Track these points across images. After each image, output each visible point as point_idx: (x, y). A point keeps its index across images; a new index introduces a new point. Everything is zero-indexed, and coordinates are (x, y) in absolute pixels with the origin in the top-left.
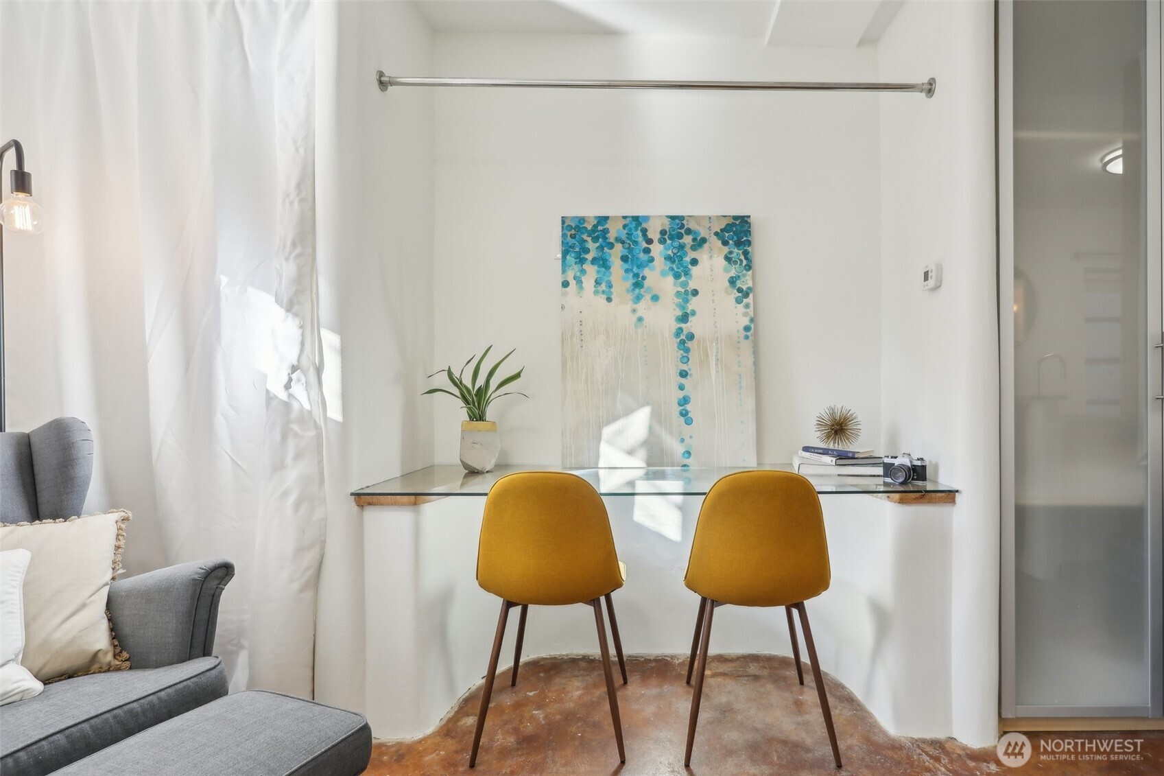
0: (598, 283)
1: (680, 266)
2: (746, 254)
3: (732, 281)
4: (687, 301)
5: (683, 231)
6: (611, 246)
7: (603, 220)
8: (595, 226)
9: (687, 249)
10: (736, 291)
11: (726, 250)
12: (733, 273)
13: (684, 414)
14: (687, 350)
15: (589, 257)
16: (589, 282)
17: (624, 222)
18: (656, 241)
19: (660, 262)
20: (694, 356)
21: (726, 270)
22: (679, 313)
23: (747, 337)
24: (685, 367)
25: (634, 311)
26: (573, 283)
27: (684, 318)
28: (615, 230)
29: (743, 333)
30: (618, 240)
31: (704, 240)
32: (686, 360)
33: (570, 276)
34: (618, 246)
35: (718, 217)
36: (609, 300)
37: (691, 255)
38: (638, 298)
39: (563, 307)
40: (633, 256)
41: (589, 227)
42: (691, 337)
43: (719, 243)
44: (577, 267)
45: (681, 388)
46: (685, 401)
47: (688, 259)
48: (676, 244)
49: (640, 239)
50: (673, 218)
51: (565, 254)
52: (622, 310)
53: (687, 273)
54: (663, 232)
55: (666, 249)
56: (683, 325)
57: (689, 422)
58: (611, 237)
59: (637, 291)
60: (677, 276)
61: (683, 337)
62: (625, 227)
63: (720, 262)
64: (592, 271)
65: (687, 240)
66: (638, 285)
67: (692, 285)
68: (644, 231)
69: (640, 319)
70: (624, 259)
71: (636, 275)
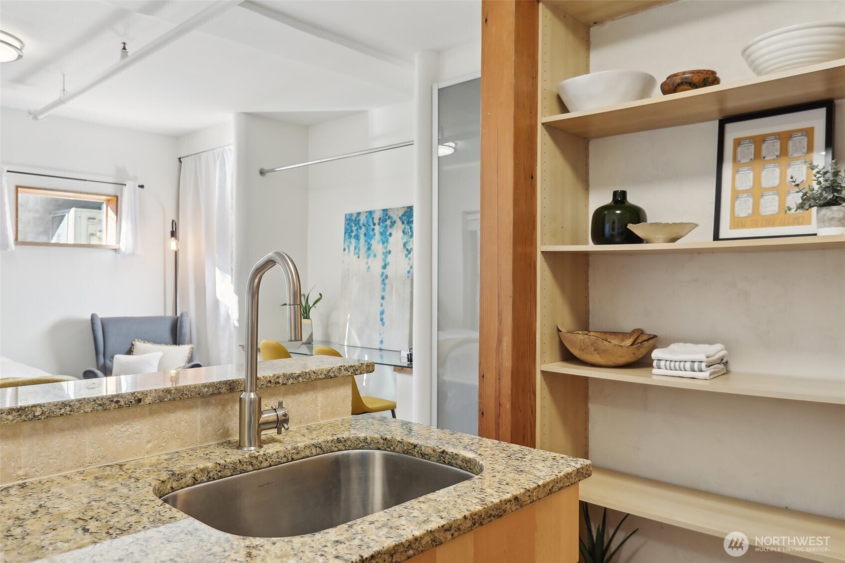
0: (355, 248)
1: (385, 237)
2: (411, 228)
3: (405, 245)
4: (386, 257)
5: (387, 217)
6: (361, 228)
7: (359, 214)
8: (356, 218)
9: (388, 227)
10: (405, 251)
11: (403, 226)
12: (405, 241)
13: (382, 320)
14: (385, 284)
15: (353, 235)
16: (352, 249)
17: (365, 215)
18: (377, 225)
19: (378, 236)
20: (387, 287)
21: (403, 238)
22: (383, 264)
23: (408, 277)
24: (383, 294)
25: (367, 263)
26: (347, 249)
27: (384, 267)
28: (363, 219)
29: (407, 275)
30: (364, 225)
31: (395, 222)
32: (384, 290)
33: (346, 244)
34: (363, 228)
35: (401, 208)
36: (359, 257)
37: (390, 231)
38: (368, 256)
39: (343, 262)
40: (368, 233)
41: (354, 219)
42: (387, 277)
43: (400, 223)
44: (348, 240)
45: (382, 305)
46: (382, 313)
47: (388, 233)
48: (384, 225)
49: (371, 224)
50: (384, 210)
51: (345, 233)
52: (363, 261)
53: (387, 241)
54: (380, 219)
55: (380, 228)
56: (384, 271)
57: (383, 324)
58: (361, 222)
59: (368, 253)
60: (383, 243)
61: (384, 277)
62: (366, 217)
63: (400, 234)
64: (353, 241)
65: (388, 222)
66: (369, 249)
67: (389, 248)
68: (373, 219)
69: (369, 268)
70: (365, 235)
71: (369, 244)
